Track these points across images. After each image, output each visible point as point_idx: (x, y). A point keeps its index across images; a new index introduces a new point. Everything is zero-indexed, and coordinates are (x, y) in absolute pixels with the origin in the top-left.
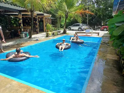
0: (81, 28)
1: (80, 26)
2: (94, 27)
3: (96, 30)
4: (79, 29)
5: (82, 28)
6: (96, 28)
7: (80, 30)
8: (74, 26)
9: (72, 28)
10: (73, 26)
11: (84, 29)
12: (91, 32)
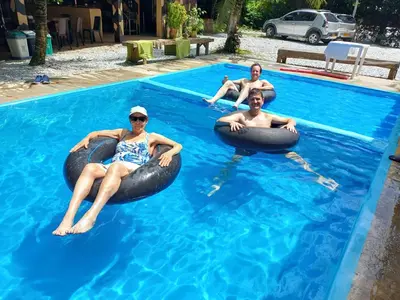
0: (318, 33)
1: (316, 24)
2: (383, 31)
3: (388, 46)
4: (307, 36)
5: (325, 32)
6: (389, 34)
7: (313, 38)
8: (291, 19)
9: (283, 28)
10: (287, 19)
11: (331, 34)
12: (355, 55)
